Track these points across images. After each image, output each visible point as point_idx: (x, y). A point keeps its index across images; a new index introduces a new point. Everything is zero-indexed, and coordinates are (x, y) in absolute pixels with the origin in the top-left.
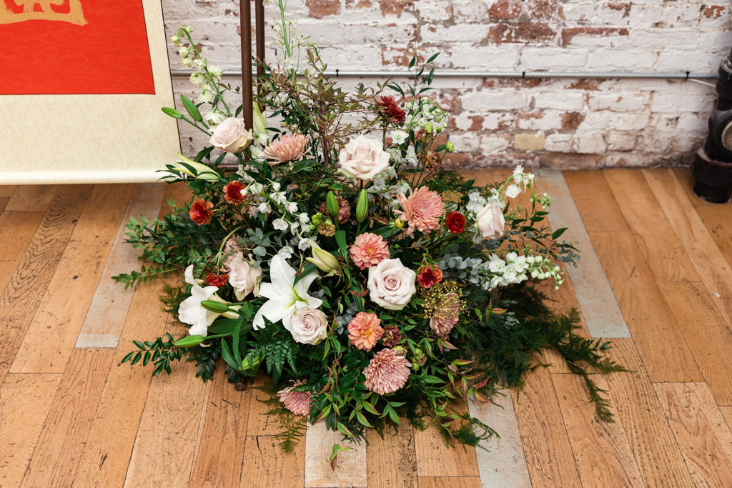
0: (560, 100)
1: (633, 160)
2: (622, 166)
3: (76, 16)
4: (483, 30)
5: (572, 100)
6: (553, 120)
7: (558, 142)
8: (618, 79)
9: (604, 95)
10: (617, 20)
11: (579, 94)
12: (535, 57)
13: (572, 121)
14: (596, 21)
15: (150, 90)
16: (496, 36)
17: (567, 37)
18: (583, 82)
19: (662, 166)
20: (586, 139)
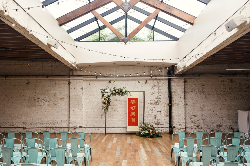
0: (160, 129)
1: (166, 133)
2: (165, 134)
3: (135, 122)
4: (155, 124)
5: (161, 129)
6: (160, 130)
7: (161, 132)
8: (164, 127)
9: (163, 128)
10: (163, 124)
11: (161, 128)
12: (159, 126)
13: (161, 130)
14: (162, 124)
15: (138, 126)
16: (156, 125)
17: (160, 125)
18: (162, 128)
19: (168, 133)
20: (162, 132)
